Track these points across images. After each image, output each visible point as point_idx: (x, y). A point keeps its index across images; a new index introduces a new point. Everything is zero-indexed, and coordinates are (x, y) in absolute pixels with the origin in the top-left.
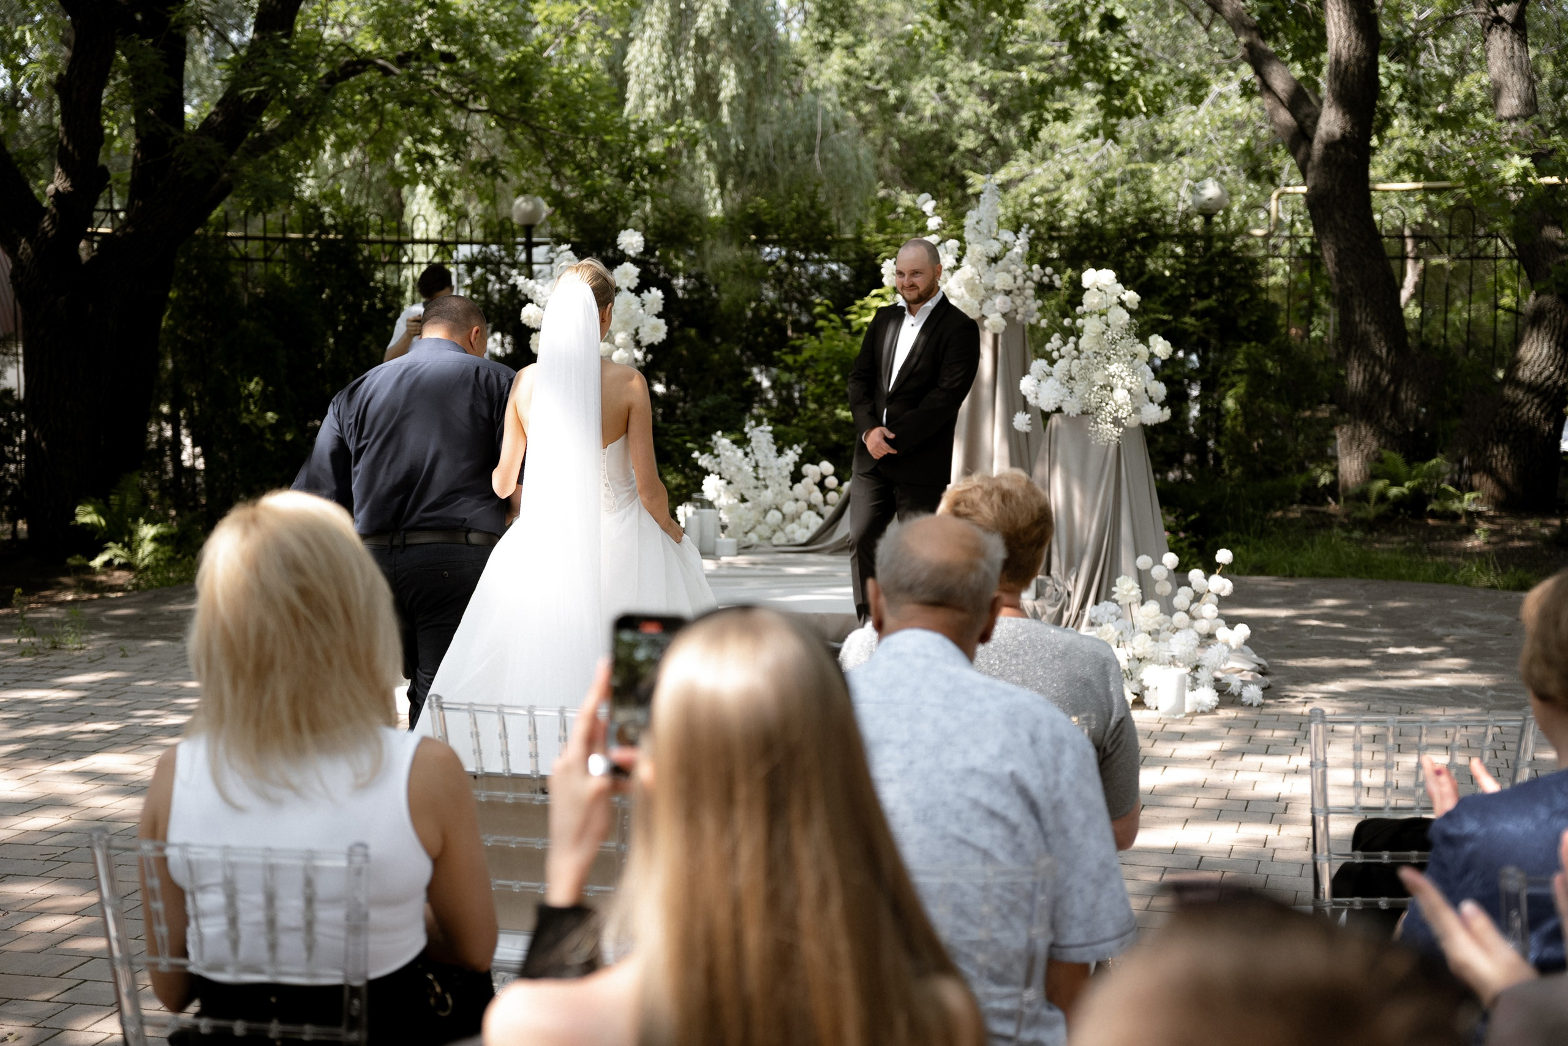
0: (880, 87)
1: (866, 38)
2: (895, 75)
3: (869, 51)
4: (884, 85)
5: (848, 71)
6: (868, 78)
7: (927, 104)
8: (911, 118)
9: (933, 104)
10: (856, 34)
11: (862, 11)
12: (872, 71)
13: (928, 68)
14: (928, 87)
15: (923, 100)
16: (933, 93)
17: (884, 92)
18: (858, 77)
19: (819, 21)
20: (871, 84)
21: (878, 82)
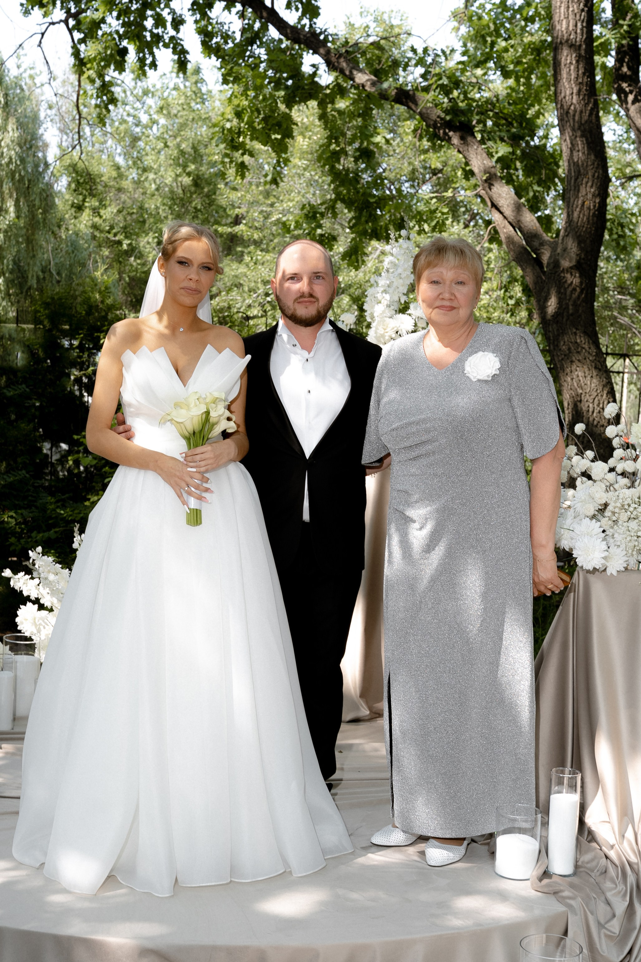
0: (117, 238)
1: (108, 203)
2: (127, 232)
3: (109, 212)
4: (119, 237)
5: (95, 227)
6: (109, 232)
7: (149, 253)
8: (139, 261)
9: (154, 252)
10: (101, 201)
11: (106, 186)
12: (112, 227)
13: (151, 229)
14: (150, 240)
15: (147, 250)
16: (154, 245)
17: (120, 243)
18: (101, 231)
19: (75, 190)
20: (111, 236)
21: (115, 235)
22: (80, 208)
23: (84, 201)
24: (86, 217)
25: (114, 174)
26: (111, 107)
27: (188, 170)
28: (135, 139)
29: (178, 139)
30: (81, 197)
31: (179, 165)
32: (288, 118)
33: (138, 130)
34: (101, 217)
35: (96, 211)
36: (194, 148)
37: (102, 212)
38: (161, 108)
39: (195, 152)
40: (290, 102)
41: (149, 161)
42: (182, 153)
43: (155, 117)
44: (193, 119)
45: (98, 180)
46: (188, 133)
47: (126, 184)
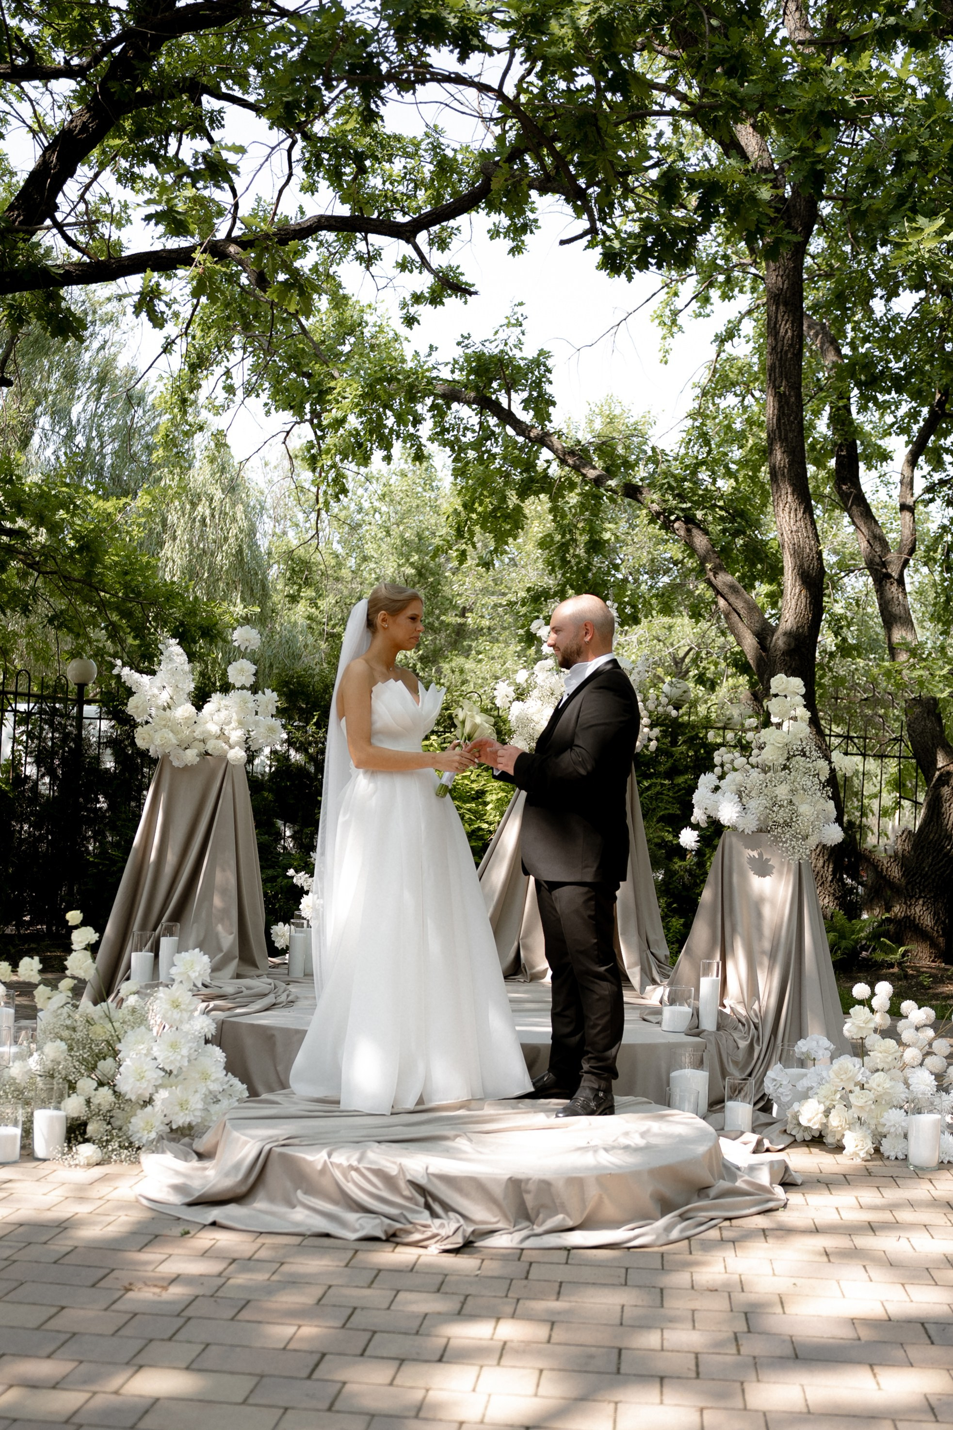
5: (311, 618)
22: (294, 599)
23: (299, 591)
24: (302, 608)
25: (333, 562)
26: (341, 497)
27: (412, 560)
28: (355, 527)
29: (401, 528)
30: (296, 587)
31: (402, 554)
32: (518, 509)
33: (359, 517)
34: (317, 608)
35: (313, 603)
36: (420, 536)
37: (320, 603)
38: (384, 495)
39: (420, 540)
40: (523, 495)
41: (370, 549)
42: (406, 542)
43: (377, 504)
44: (418, 506)
45: (314, 569)
46: (413, 522)
47: (345, 573)
